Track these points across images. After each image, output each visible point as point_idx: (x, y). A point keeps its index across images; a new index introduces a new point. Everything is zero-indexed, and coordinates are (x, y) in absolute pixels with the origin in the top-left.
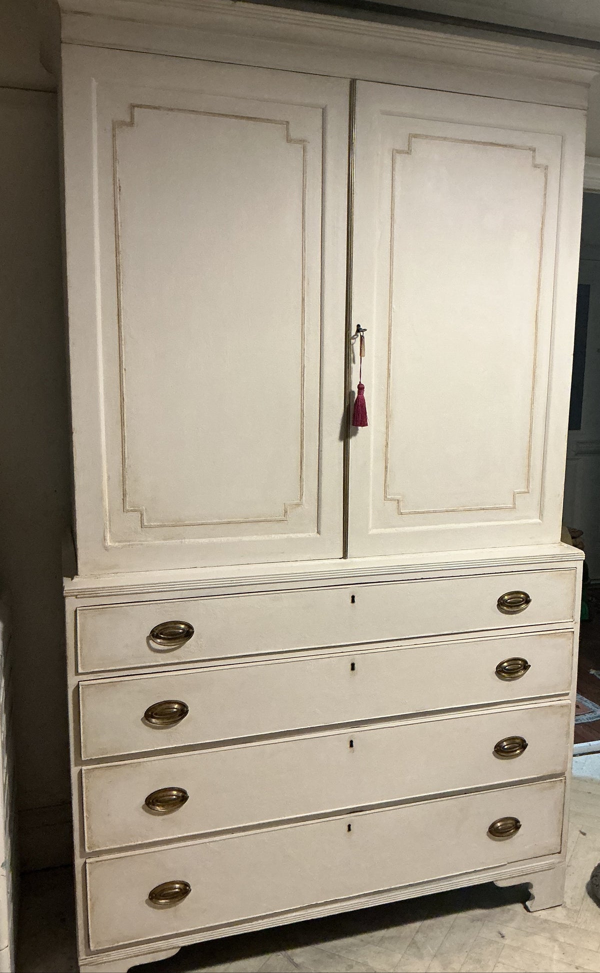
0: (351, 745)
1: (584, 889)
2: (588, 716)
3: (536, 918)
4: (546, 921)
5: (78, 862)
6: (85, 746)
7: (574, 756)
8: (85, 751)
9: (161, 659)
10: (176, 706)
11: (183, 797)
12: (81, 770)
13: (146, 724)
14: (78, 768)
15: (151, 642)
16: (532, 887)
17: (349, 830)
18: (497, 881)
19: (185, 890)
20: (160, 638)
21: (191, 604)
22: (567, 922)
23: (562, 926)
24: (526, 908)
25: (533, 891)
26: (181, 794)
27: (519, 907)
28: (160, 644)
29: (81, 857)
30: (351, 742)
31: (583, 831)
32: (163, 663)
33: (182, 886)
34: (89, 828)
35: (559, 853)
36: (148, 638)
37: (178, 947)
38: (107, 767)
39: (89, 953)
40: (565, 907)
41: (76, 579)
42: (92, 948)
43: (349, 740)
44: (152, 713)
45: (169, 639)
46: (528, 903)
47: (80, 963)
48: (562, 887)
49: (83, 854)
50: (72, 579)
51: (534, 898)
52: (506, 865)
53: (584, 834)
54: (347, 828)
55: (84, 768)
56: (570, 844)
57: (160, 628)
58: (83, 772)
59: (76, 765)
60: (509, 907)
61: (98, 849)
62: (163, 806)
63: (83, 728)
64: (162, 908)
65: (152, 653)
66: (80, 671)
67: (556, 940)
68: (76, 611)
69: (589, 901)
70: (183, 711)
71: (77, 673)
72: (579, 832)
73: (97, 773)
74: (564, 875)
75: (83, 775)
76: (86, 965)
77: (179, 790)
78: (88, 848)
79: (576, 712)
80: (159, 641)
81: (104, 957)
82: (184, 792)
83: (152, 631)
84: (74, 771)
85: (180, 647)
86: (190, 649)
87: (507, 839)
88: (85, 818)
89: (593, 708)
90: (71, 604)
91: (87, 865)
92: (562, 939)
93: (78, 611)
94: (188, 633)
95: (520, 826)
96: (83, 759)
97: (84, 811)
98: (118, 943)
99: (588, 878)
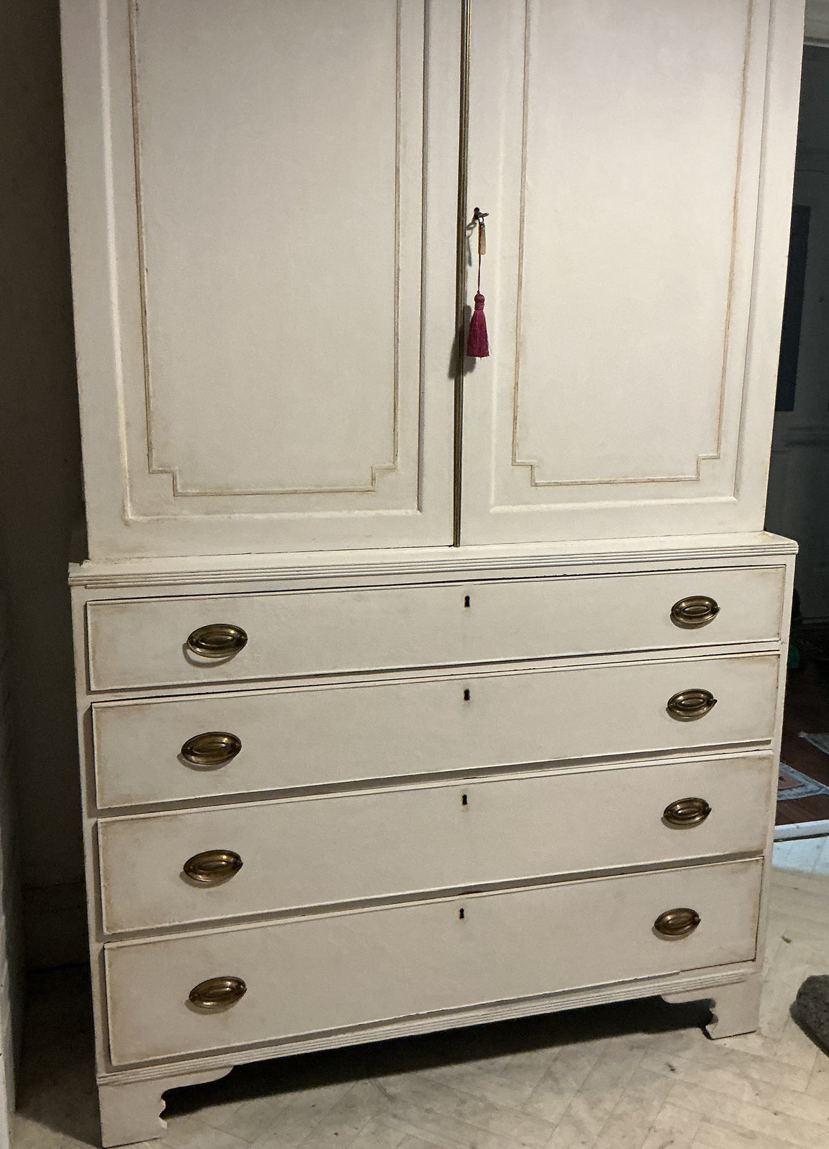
0: (465, 802)
1: (788, 1012)
2: (796, 791)
3: (719, 1048)
4: (733, 1051)
5: (94, 947)
6: (102, 790)
7: (776, 841)
8: (102, 799)
9: (204, 675)
10: (225, 740)
11: (235, 864)
12: (96, 824)
13: (184, 764)
14: (93, 821)
15: (189, 651)
16: (714, 1006)
17: (462, 916)
18: (667, 994)
19: (239, 989)
20: (201, 647)
21: (243, 601)
22: (763, 1053)
23: (756, 1059)
24: (707, 1035)
25: (716, 1011)
26: (232, 860)
27: (696, 1033)
28: (201, 654)
29: (98, 941)
30: (465, 798)
31: (786, 937)
32: (205, 681)
33: (235, 985)
34: (108, 901)
35: (753, 960)
36: (185, 647)
37: (230, 1066)
38: (132, 819)
39: (111, 1069)
40: (760, 1034)
41: (86, 565)
42: (114, 1063)
43: (461, 795)
44: (192, 748)
45: (213, 649)
46: (708, 1027)
47: (99, 1081)
48: (757, 1007)
49: (101, 937)
50: (81, 564)
51: (717, 1021)
52: (677, 973)
53: (788, 941)
54: (458, 914)
55: (100, 820)
56: (769, 953)
57: (202, 633)
58: (99, 825)
59: (90, 816)
60: (683, 1032)
61: (119, 931)
62: (208, 875)
63: (99, 767)
64: (206, 1013)
65: (192, 668)
66: (93, 688)
67: (747, 1077)
68: (86, 606)
69: (795, 1027)
70: (234, 747)
71: (89, 691)
72: (781, 939)
73: (118, 827)
74: (760, 992)
75: (100, 830)
76: (106, 1084)
77: (230, 854)
78: (108, 928)
79: (780, 784)
80: (198, 650)
81: (130, 1076)
82: (237, 857)
83: (191, 638)
84: (87, 823)
85: (228, 660)
86: (242, 663)
87: (680, 939)
88: (103, 889)
89: (803, 781)
90: (78, 597)
91: (106, 952)
92: (755, 1075)
93: (88, 607)
94: (240, 641)
95: (699, 921)
96: (99, 808)
97: (102, 877)
98: (149, 1056)
99: (793, 997)
